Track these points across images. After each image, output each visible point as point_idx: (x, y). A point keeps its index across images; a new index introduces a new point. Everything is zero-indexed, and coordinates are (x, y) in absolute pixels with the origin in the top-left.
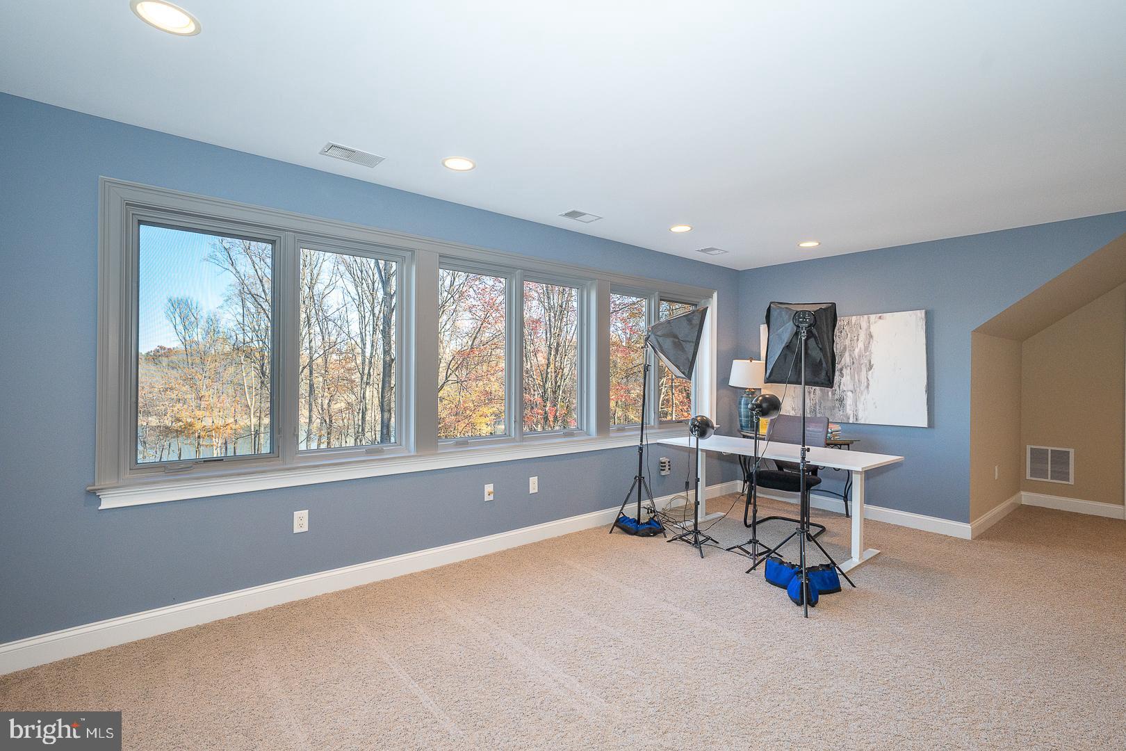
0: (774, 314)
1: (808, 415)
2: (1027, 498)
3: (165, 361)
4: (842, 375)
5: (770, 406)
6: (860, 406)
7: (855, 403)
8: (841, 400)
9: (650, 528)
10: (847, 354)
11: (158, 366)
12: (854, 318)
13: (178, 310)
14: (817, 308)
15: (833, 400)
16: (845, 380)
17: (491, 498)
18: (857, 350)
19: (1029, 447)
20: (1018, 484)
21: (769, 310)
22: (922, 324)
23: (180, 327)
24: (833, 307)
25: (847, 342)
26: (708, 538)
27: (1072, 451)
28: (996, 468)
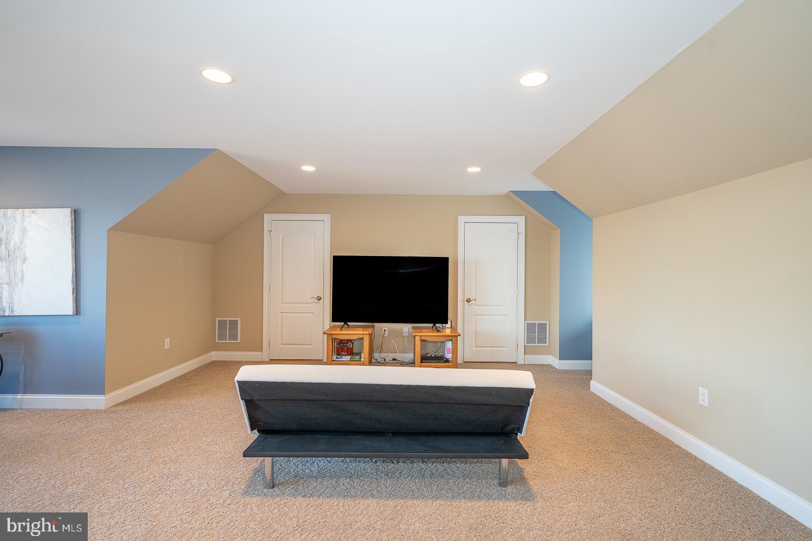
6: (16, 299)
7: (11, 295)
10: (3, 247)
12: (10, 211)
18: (12, 243)
19: (216, 319)
22: (69, 221)
25: (3, 235)
27: (239, 320)
28: (167, 340)
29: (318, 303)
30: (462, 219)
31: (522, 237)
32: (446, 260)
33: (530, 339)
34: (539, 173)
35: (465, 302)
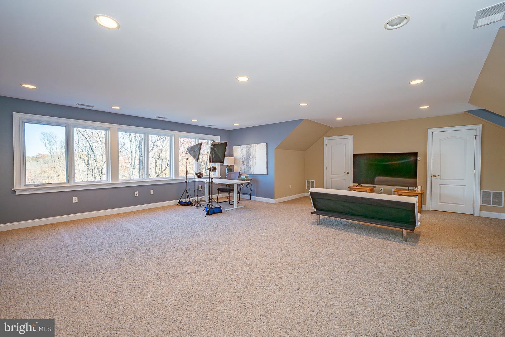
2: (306, 194)
3: (41, 160)
7: (253, 168)
9: (189, 204)
11: (38, 162)
13: (46, 138)
17: (137, 195)
19: (306, 180)
20: (304, 191)
22: (266, 147)
23: (48, 145)
27: (314, 181)
28: (290, 185)
29: (347, 175)
30: (430, 131)
31: (479, 137)
32: (415, 154)
33: (484, 202)
34: (471, 101)
35: (433, 177)
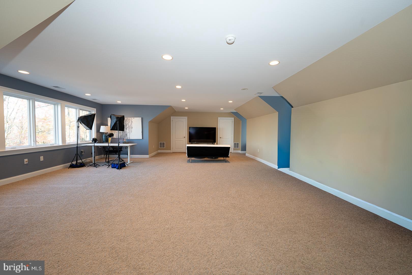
0: (112, 117)
1: (119, 137)
2: (159, 151)
4: (127, 129)
5: (111, 135)
6: (130, 136)
7: (129, 134)
8: (126, 135)
10: (127, 125)
12: (129, 118)
14: (121, 116)
15: (125, 135)
16: (127, 130)
17: (27, 163)
18: (129, 124)
19: (159, 142)
20: (158, 149)
21: (111, 116)
22: (141, 120)
24: (124, 116)
25: (127, 123)
26: (97, 165)
27: (165, 143)
28: (154, 146)
29: (184, 138)
30: (219, 118)
31: (233, 123)
32: (215, 128)
33: (235, 147)
35: (220, 138)
